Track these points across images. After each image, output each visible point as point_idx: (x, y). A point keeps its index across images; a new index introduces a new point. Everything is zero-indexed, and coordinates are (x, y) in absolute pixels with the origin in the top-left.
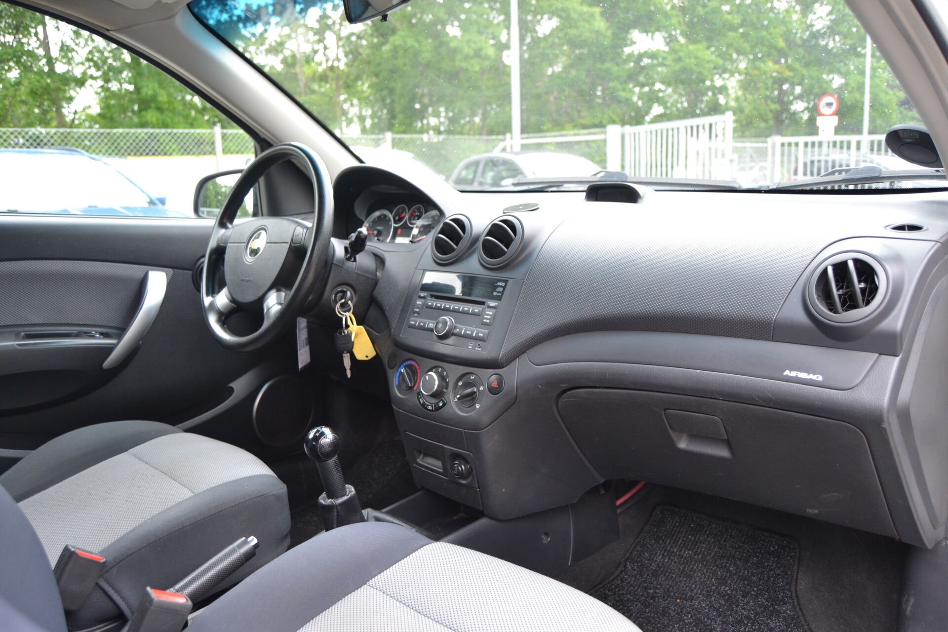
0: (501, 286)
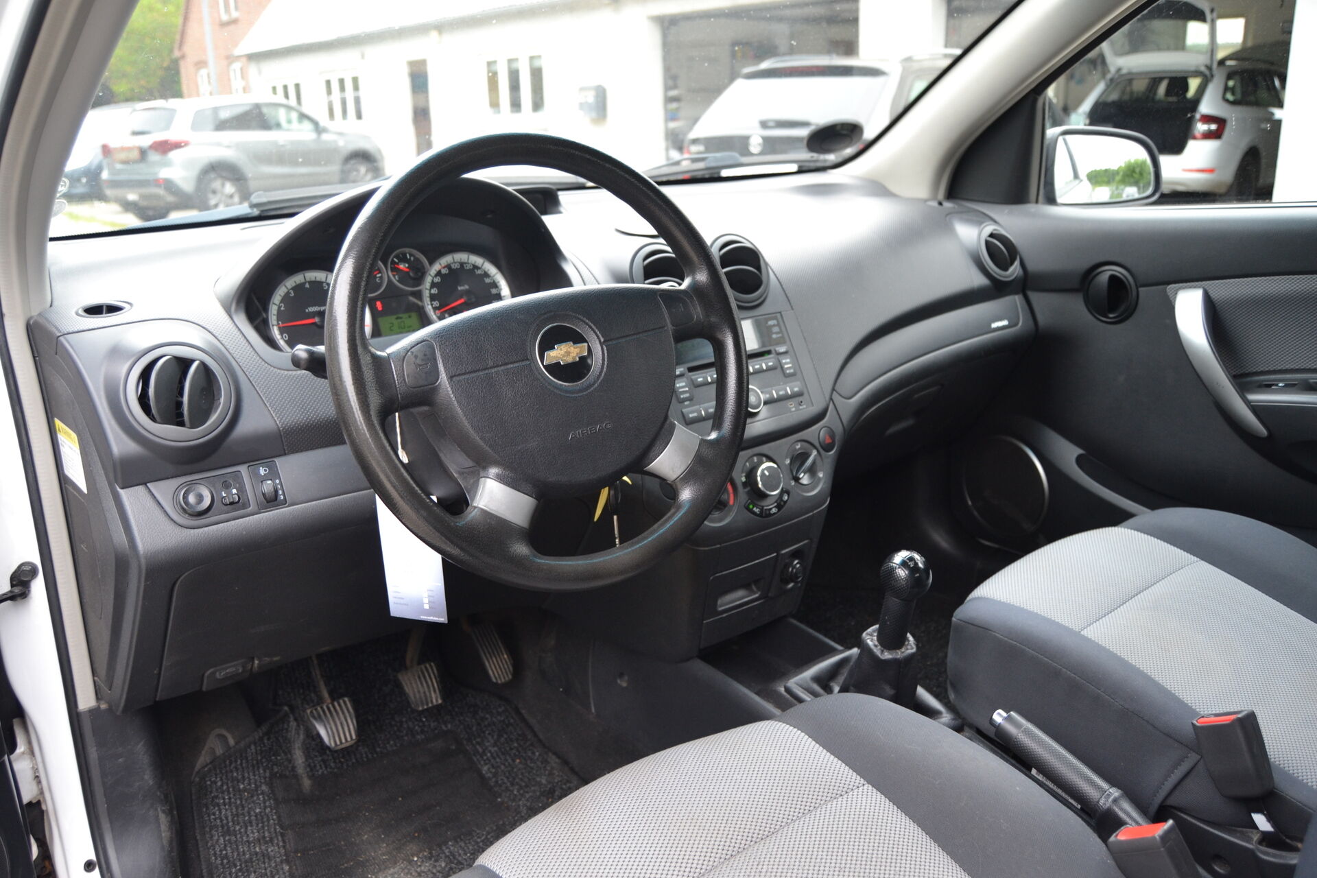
0: (774, 325)
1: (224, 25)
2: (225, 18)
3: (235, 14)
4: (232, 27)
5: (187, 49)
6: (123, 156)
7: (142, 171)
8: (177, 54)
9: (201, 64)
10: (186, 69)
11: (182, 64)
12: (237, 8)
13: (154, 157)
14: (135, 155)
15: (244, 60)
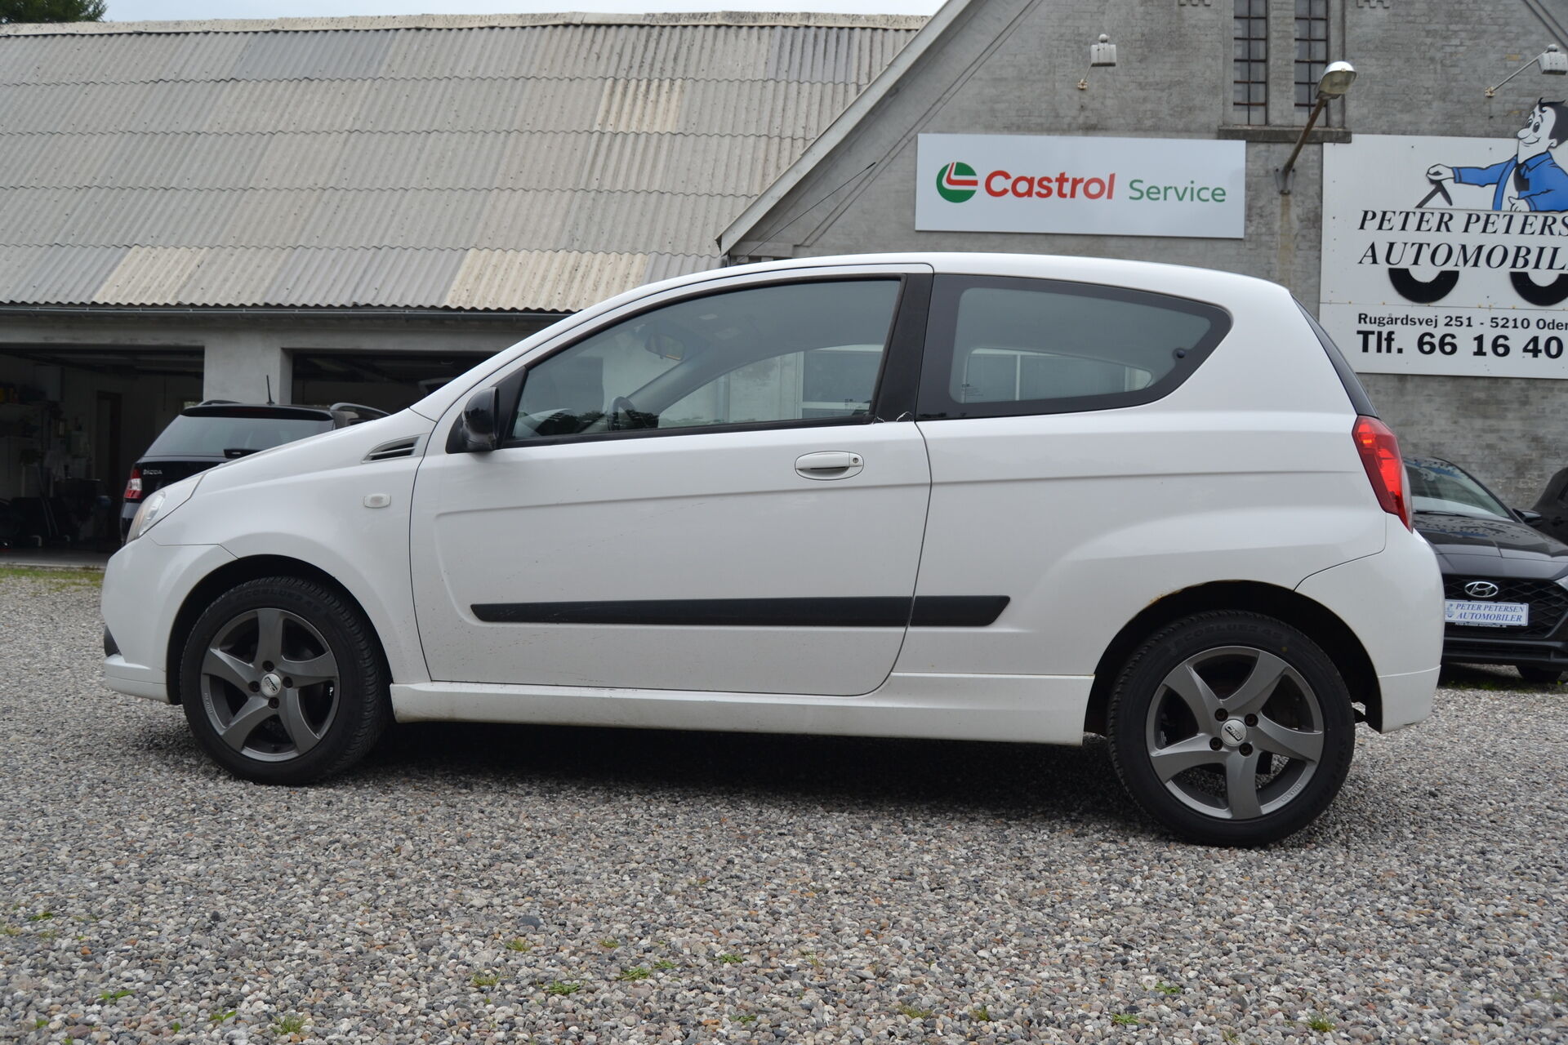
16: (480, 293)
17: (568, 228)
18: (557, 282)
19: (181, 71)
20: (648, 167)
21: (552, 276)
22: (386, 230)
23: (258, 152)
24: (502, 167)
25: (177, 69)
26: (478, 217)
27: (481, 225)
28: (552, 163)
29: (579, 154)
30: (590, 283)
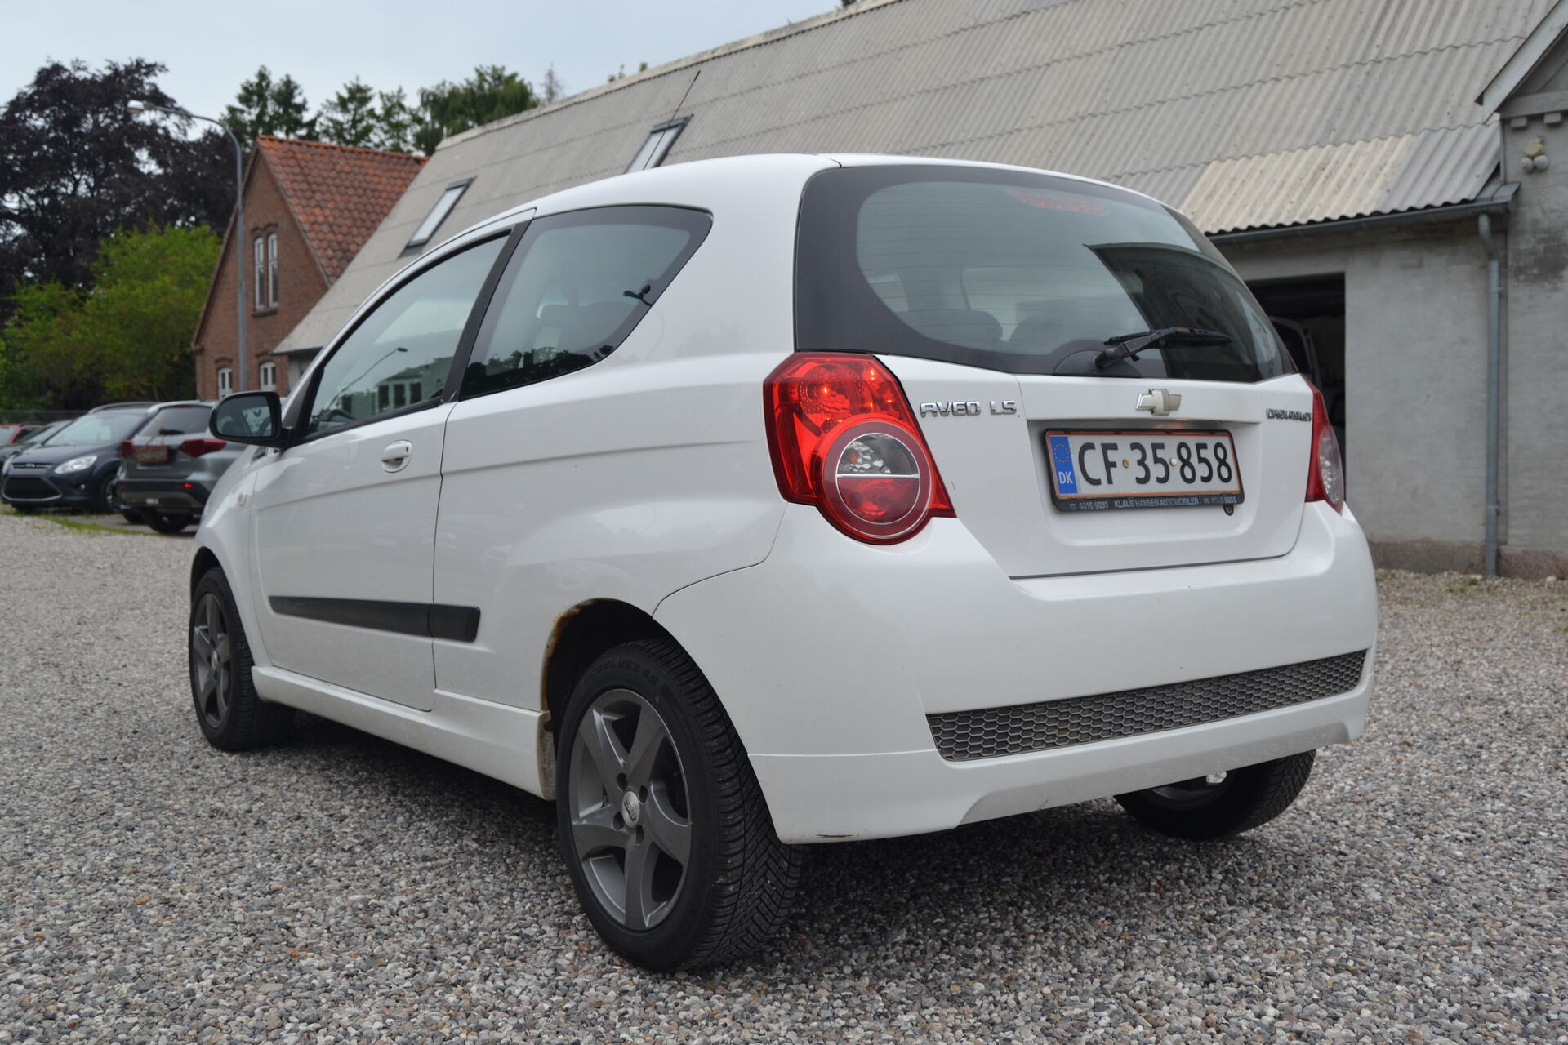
1: (257, 316)
2: (260, 308)
3: (273, 305)
4: (269, 319)
5: (208, 342)
6: (147, 456)
7: (168, 474)
8: (193, 347)
9: (222, 362)
10: (203, 368)
11: (199, 359)
12: (275, 299)
13: (184, 458)
14: (163, 455)
15: (285, 358)
16: (1205, 215)
17: (1328, 116)
18: (1293, 189)
19: (980, 16)
20: (1446, 16)
21: (1290, 181)
22: (1131, 155)
23: (1031, 88)
24: (1271, 53)
25: (977, 15)
26: (1230, 122)
27: (1231, 130)
28: (1329, 36)
29: (1362, 18)
30: (1332, 184)
